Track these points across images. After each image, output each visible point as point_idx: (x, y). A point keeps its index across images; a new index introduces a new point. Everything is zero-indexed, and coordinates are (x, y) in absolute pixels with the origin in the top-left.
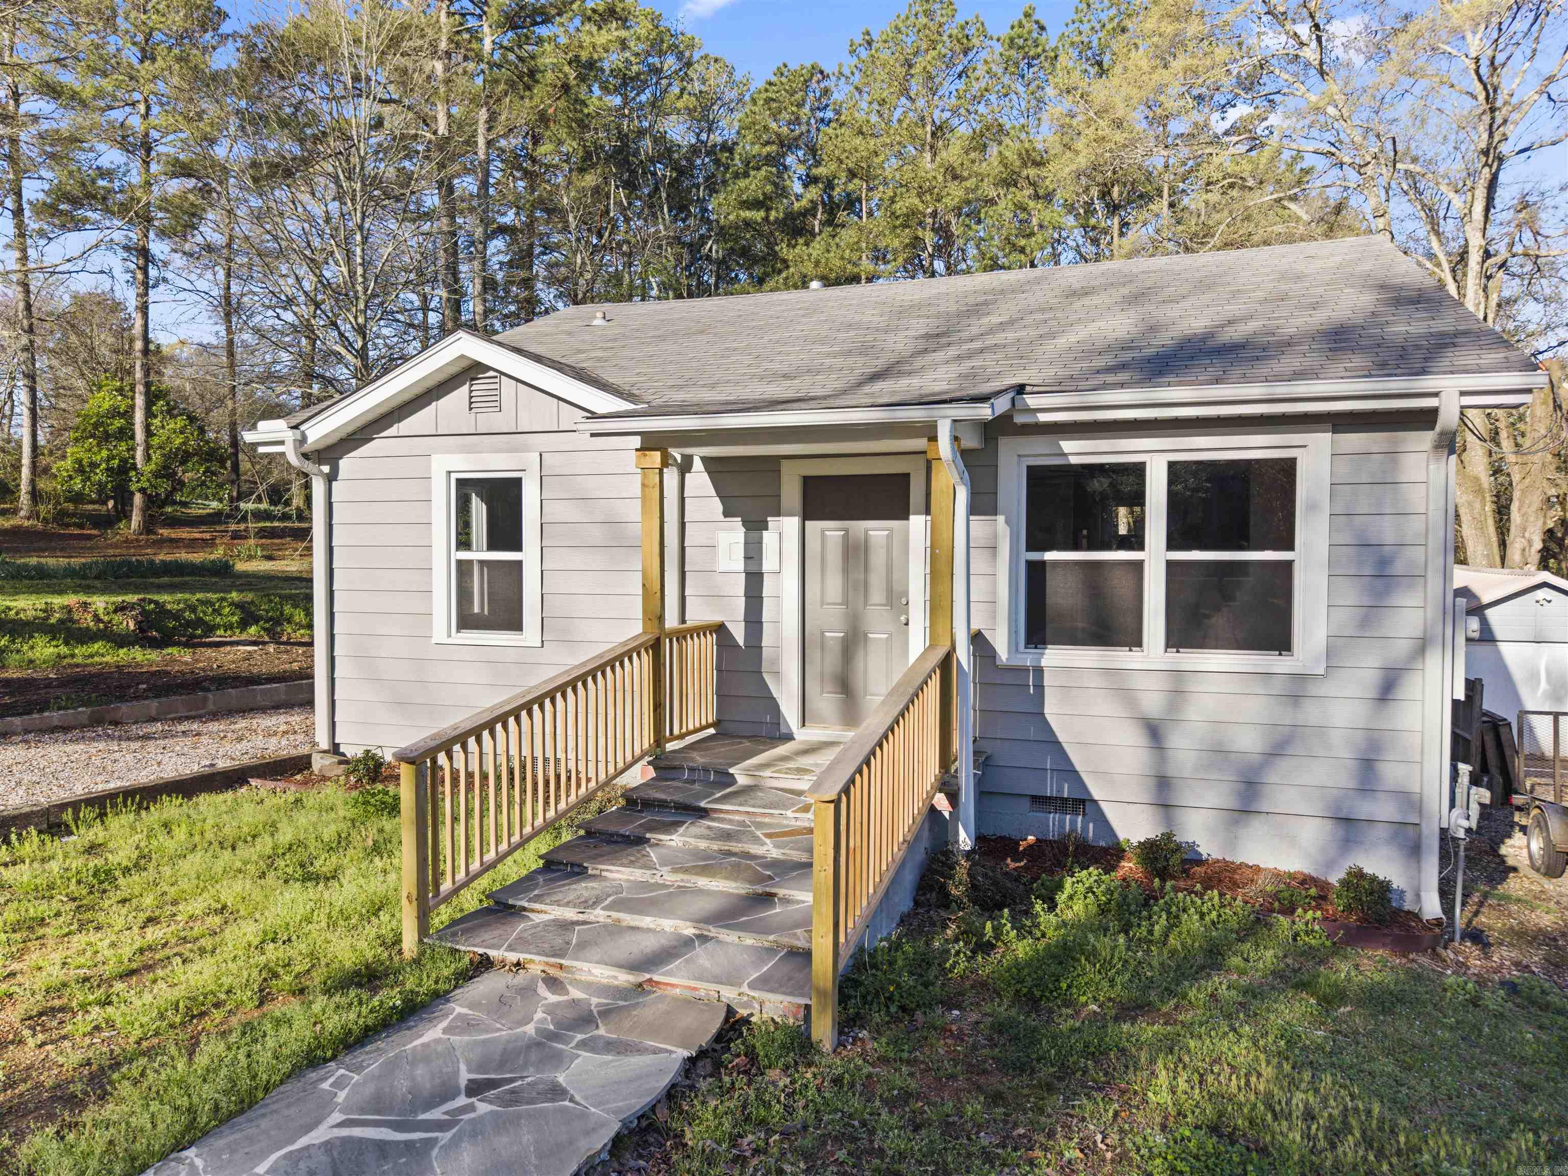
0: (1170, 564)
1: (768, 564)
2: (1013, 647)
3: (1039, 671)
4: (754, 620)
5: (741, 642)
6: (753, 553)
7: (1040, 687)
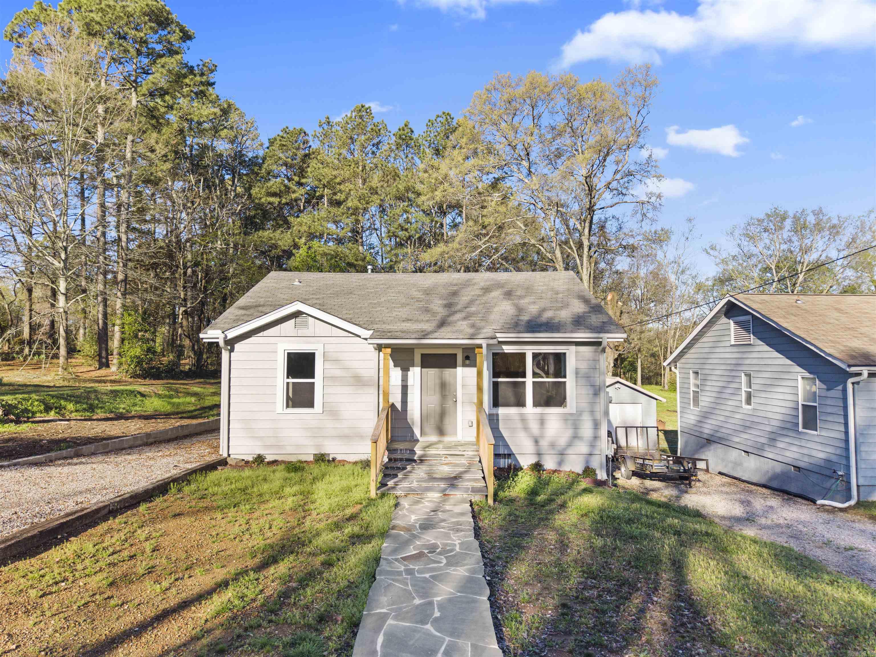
0: (533, 382)
1: (410, 382)
2: (490, 408)
3: (497, 415)
4: (404, 401)
5: (400, 409)
6: (405, 379)
7: (498, 420)
